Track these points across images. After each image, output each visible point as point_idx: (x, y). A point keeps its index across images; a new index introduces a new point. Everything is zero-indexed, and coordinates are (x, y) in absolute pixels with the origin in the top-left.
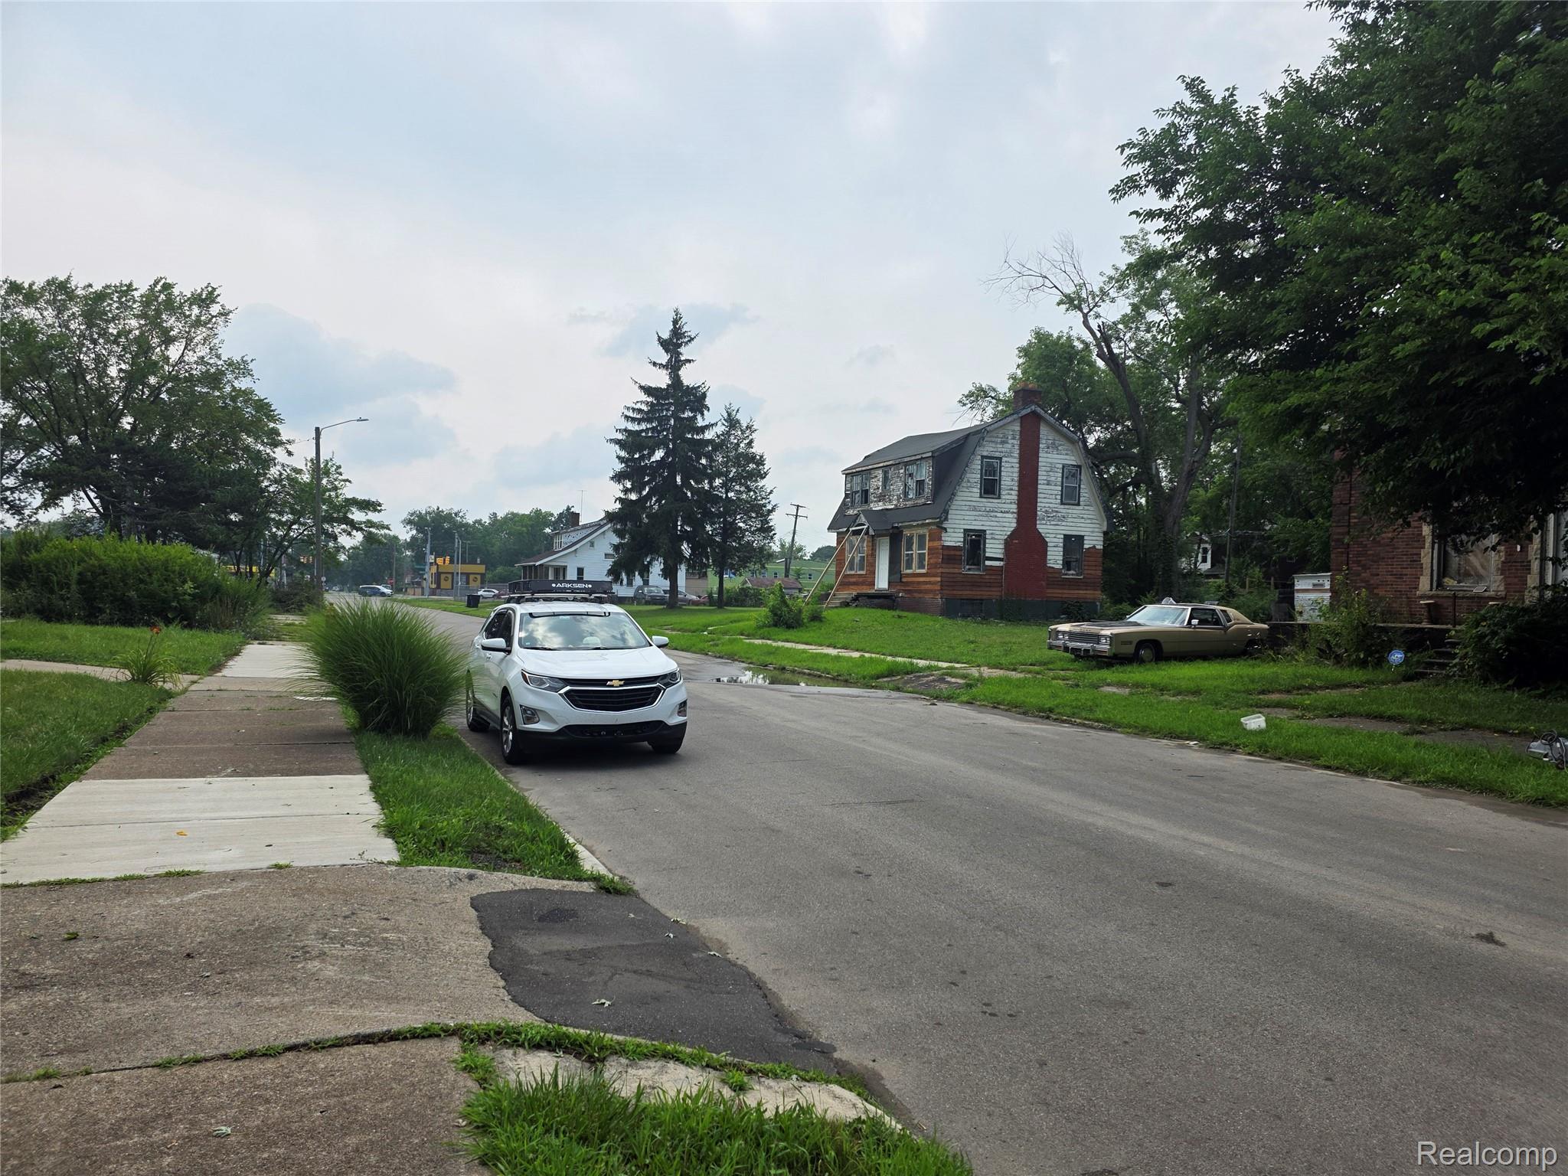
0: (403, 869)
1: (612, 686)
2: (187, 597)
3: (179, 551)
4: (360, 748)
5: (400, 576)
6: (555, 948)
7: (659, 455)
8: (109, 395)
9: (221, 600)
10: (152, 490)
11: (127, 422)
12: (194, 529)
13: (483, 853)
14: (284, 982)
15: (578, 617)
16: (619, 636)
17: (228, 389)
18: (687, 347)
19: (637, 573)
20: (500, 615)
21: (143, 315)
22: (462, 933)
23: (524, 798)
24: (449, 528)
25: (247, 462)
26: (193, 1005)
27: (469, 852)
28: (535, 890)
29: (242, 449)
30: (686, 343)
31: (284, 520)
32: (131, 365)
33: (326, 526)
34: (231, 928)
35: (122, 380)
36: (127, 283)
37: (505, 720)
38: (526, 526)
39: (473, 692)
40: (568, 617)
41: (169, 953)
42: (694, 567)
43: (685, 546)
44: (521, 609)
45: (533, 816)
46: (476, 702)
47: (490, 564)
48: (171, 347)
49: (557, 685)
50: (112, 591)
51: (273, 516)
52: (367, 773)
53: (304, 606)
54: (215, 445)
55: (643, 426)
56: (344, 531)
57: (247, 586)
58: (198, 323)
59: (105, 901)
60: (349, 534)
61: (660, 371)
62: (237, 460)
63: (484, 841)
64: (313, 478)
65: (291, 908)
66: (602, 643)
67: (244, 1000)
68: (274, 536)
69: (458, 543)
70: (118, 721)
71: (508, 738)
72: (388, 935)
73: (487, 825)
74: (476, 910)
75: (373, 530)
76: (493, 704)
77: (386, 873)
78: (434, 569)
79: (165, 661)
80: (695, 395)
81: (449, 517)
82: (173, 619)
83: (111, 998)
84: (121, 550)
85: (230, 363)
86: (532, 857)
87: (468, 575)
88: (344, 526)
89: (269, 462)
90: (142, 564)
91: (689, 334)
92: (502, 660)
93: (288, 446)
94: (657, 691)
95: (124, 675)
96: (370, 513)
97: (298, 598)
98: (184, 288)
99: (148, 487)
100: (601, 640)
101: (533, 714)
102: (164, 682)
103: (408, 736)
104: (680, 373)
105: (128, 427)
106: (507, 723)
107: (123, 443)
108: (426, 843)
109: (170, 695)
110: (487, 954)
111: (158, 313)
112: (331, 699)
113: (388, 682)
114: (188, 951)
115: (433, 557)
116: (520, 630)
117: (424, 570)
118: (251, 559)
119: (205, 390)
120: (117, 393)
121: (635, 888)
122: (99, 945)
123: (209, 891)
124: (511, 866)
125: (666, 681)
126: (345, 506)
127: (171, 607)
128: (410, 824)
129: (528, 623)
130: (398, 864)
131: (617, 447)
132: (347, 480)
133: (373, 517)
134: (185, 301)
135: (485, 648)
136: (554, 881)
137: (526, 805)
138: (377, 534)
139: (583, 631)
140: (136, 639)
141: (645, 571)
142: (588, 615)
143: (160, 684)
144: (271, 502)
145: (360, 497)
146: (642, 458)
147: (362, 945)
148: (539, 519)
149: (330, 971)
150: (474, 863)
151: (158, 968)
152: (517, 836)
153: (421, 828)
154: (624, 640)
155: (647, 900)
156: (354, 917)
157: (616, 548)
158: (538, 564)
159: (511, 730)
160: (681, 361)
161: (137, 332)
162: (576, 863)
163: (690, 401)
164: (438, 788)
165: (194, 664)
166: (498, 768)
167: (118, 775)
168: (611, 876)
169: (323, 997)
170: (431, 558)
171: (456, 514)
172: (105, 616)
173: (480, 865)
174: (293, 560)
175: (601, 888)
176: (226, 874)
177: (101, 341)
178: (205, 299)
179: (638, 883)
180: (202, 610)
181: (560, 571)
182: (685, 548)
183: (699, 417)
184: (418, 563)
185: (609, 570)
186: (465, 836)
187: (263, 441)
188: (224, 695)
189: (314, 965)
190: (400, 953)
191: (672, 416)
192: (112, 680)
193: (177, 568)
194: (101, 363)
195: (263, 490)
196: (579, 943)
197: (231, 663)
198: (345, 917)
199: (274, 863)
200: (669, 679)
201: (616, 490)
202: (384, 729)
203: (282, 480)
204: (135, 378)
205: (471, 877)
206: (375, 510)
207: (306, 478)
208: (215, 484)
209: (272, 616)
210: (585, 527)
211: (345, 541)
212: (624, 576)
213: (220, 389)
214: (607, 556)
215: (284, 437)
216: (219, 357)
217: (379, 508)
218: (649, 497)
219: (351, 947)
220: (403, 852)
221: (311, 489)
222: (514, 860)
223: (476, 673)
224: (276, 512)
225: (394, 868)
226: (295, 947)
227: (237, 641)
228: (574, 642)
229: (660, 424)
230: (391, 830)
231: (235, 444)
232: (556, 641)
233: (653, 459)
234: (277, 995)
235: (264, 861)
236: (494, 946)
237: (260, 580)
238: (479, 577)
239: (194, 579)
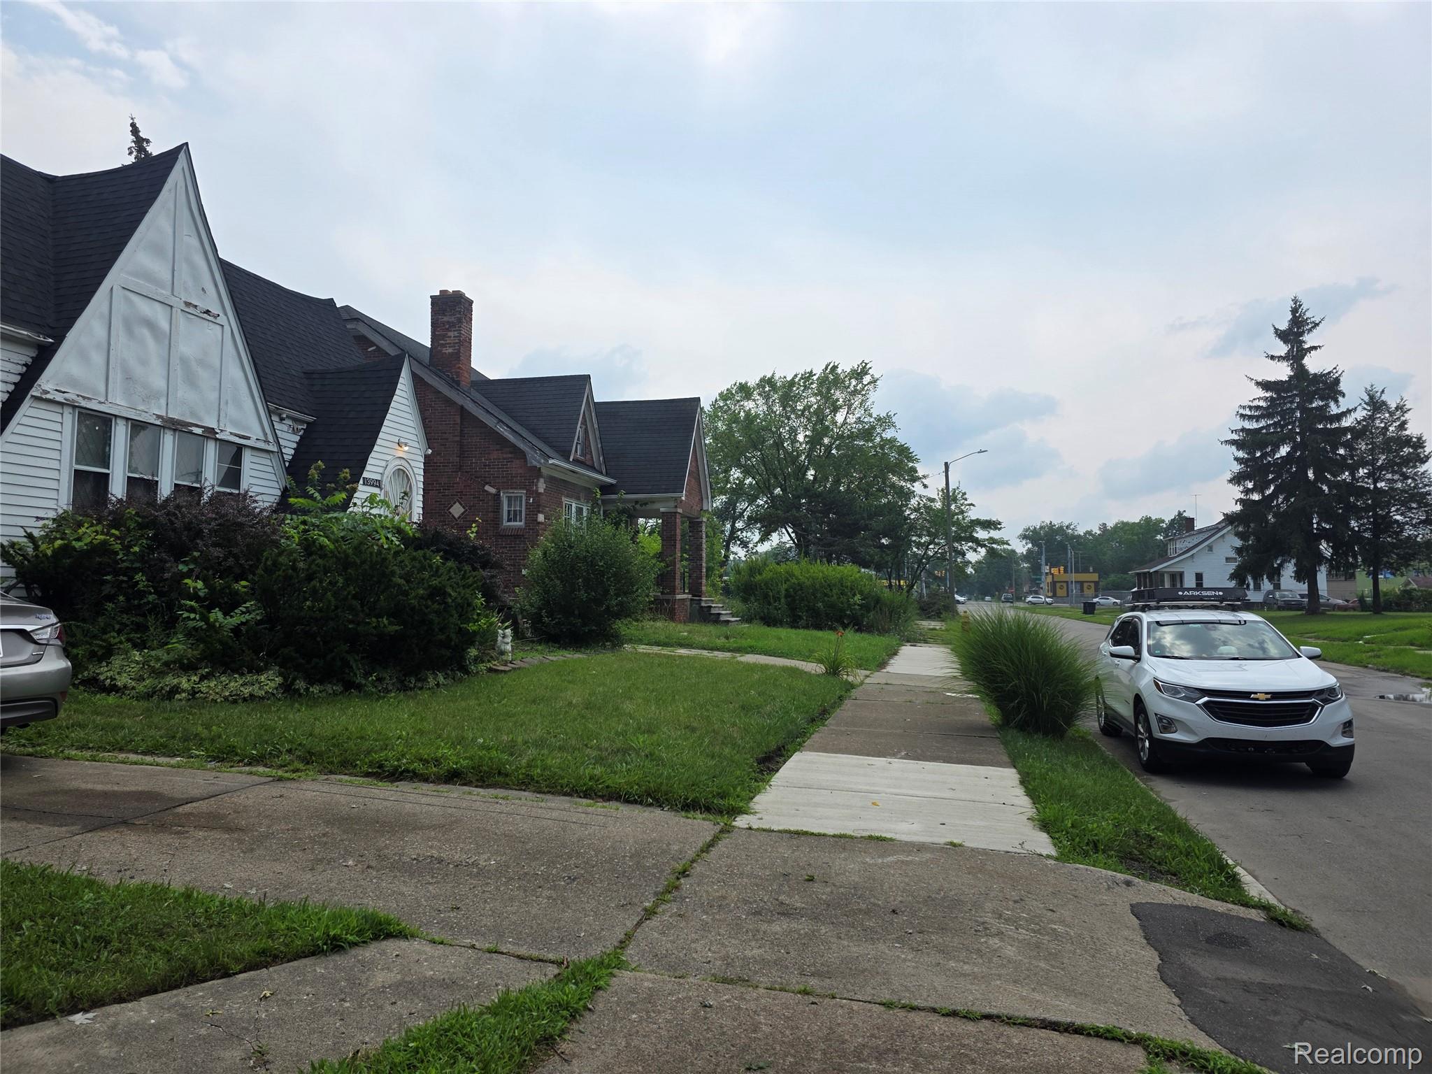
0: (1061, 864)
1: (1257, 699)
2: (857, 607)
3: (849, 570)
4: (1006, 744)
5: (1019, 586)
6: (1229, 975)
7: (1284, 450)
8: (799, 456)
9: (881, 609)
10: (829, 524)
11: (810, 474)
12: (857, 553)
13: (1136, 860)
14: (972, 953)
15: (1210, 625)
16: (1257, 645)
17: (878, 439)
18: (1310, 335)
19: (1265, 577)
20: (1124, 624)
21: (819, 393)
22: (1127, 939)
23: (1169, 809)
24: (1061, 541)
25: (893, 496)
26: (903, 956)
27: (1122, 858)
28: (1197, 908)
29: (889, 487)
30: (1310, 330)
31: (923, 541)
32: (813, 431)
33: (956, 545)
34: (923, 893)
35: (807, 443)
36: (809, 370)
37: (1140, 727)
38: (1137, 535)
39: (1103, 698)
40: (1199, 625)
41: (879, 905)
42: (1338, 569)
43: (1323, 546)
44: (1147, 618)
45: (1181, 828)
46: (1107, 707)
47: (1102, 571)
48: (838, 415)
49: (1193, 695)
50: (806, 603)
51: (914, 538)
52: (1015, 767)
53: (941, 613)
54: (870, 485)
55: (1262, 423)
56: (971, 548)
57: (899, 598)
58: (855, 392)
59: (830, 853)
60: (975, 550)
61: (1279, 364)
62: (886, 496)
63: (1136, 848)
64: (943, 504)
65: (968, 884)
66: (1239, 653)
67: (941, 961)
68: (915, 555)
69: (1070, 553)
70: (821, 706)
71: (1144, 746)
72: (1056, 927)
73: (1136, 832)
74: (1137, 918)
75: (994, 546)
76: (1126, 711)
77: (1046, 865)
78: (1049, 579)
79: (848, 659)
80: (1325, 383)
81: (1061, 530)
82: (848, 624)
83: (842, 936)
84: (812, 571)
85: (879, 419)
86: (1189, 872)
87: (1082, 583)
88: (970, 544)
89: (909, 495)
90: (825, 581)
91: (1313, 320)
92: (1132, 667)
93: (924, 480)
94: (1313, 708)
95: (820, 669)
96: (991, 531)
97: (937, 606)
98: (845, 367)
99: (825, 522)
100: (1238, 649)
101: (1169, 723)
102: (848, 675)
103: (1047, 736)
104: (1304, 362)
105: (811, 478)
106: (1142, 731)
107: (808, 491)
108: (1079, 842)
109: (852, 686)
110: (1156, 965)
111: (829, 389)
112: (974, 696)
113: (1026, 685)
114: (893, 908)
115: (1048, 567)
116: (1149, 637)
117: (1040, 579)
118: (899, 575)
119: (862, 443)
120: (804, 453)
121: (1314, 925)
122: (829, 890)
123: (902, 857)
124: (1167, 878)
125: (1323, 696)
126: (970, 527)
127: (846, 615)
128: (1063, 821)
129: (1155, 631)
130: (1056, 859)
131: (1234, 448)
132: (972, 505)
133: (995, 534)
134: (846, 376)
135: (1113, 655)
136: (1217, 902)
137: (1175, 816)
138: (997, 549)
139: (1214, 639)
140: (826, 639)
141: (1275, 575)
142: (1220, 623)
143: (845, 677)
144: (912, 527)
145: (983, 518)
146: (1264, 456)
147: (1034, 932)
148: (1149, 526)
149: (1010, 951)
150: (1128, 869)
151: (873, 917)
152: (1170, 848)
153: (1073, 826)
154: (1264, 650)
155: (1331, 943)
156: (1023, 903)
157: (1239, 551)
158: (1152, 570)
159: (1147, 738)
160: (1304, 349)
161: (816, 406)
162: (1240, 887)
163: (1318, 389)
164: (1082, 790)
165: (867, 661)
166: (1137, 775)
167: (825, 750)
168: (1283, 907)
169: (1007, 975)
170: (1046, 569)
171: (1067, 527)
172: (802, 622)
173: (1135, 872)
174: (930, 574)
175: (1272, 919)
176: (912, 844)
177: (792, 416)
178: (860, 373)
179: (1318, 920)
180: (868, 618)
181: (1177, 577)
182: (1325, 548)
183: (1332, 404)
184: (1035, 574)
185: (1232, 574)
186: (1116, 840)
187: (904, 478)
188: (890, 688)
189: (995, 942)
190: (1068, 947)
191: (1297, 408)
192: (813, 672)
193: (849, 584)
194: (793, 431)
195: (907, 518)
196: (1255, 975)
197: (892, 661)
198: (1015, 902)
199: (949, 840)
200: (1327, 695)
201: (1236, 492)
202: (1024, 727)
203: (920, 509)
204: (814, 441)
205: (1128, 884)
206: (996, 528)
207: (938, 505)
208: (870, 517)
209: (918, 622)
210: (1201, 531)
211: (972, 557)
212: (1250, 580)
213: (872, 441)
214: (1228, 559)
215: (920, 474)
216: (870, 415)
217: (999, 526)
218: (1274, 495)
219: (1024, 932)
220: (1059, 848)
221: (943, 514)
222: (1168, 872)
223: (1105, 679)
224: (916, 535)
225: (1053, 862)
226: (977, 921)
227: (895, 643)
228: (1206, 650)
229: (1283, 418)
230: (1045, 825)
231: (884, 483)
232: (1184, 649)
233: (1277, 456)
234: (968, 963)
235: (942, 837)
236: (1161, 960)
237: (908, 592)
238: (1092, 585)
239: (861, 593)
